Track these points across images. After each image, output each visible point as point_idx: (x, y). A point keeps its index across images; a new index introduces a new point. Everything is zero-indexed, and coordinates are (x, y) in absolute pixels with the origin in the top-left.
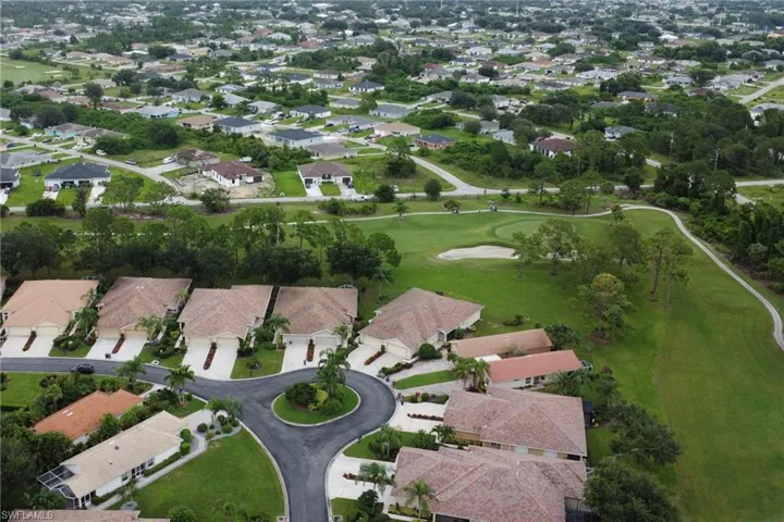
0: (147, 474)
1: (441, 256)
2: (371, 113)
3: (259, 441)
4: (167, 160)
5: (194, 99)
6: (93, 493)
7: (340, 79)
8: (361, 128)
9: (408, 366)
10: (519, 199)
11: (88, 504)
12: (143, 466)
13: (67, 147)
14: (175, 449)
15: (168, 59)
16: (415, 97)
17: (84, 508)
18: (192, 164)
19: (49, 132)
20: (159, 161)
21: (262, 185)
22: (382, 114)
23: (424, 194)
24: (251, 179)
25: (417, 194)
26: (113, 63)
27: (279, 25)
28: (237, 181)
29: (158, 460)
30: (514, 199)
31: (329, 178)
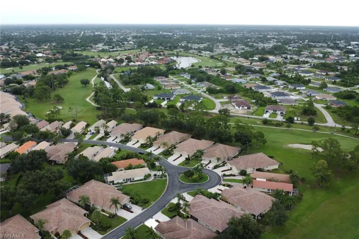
0: (131, 182)
1: (289, 145)
2: (324, 89)
3: (168, 183)
4: (225, 98)
5: (257, 77)
6: (113, 181)
7: (327, 74)
8: (312, 95)
9: (234, 176)
10: (349, 131)
11: (111, 184)
12: (130, 179)
13: (198, 90)
14: (142, 178)
15: (264, 62)
16: (351, 85)
17: (110, 184)
18: (232, 100)
19: (198, 84)
20: (222, 97)
21: (249, 110)
22: (328, 91)
23: (307, 123)
24: (246, 108)
25: (304, 122)
26: (243, 62)
27: (326, 50)
28: (241, 108)
29: (136, 179)
30: (347, 130)
31: (276, 111)
